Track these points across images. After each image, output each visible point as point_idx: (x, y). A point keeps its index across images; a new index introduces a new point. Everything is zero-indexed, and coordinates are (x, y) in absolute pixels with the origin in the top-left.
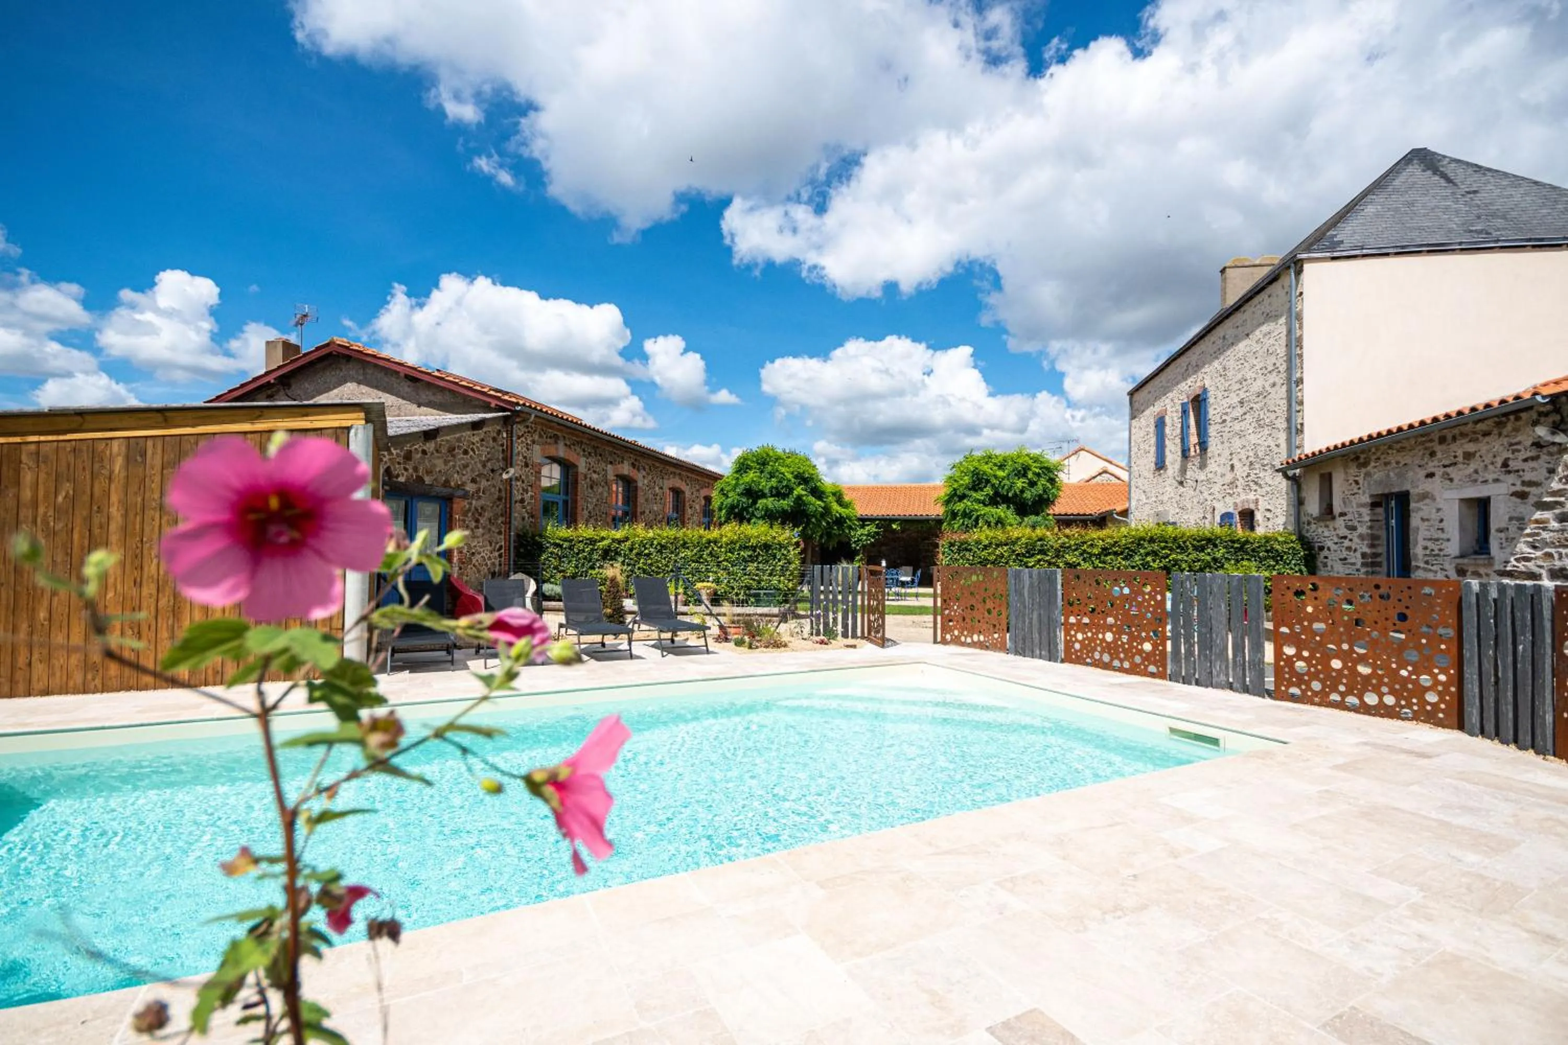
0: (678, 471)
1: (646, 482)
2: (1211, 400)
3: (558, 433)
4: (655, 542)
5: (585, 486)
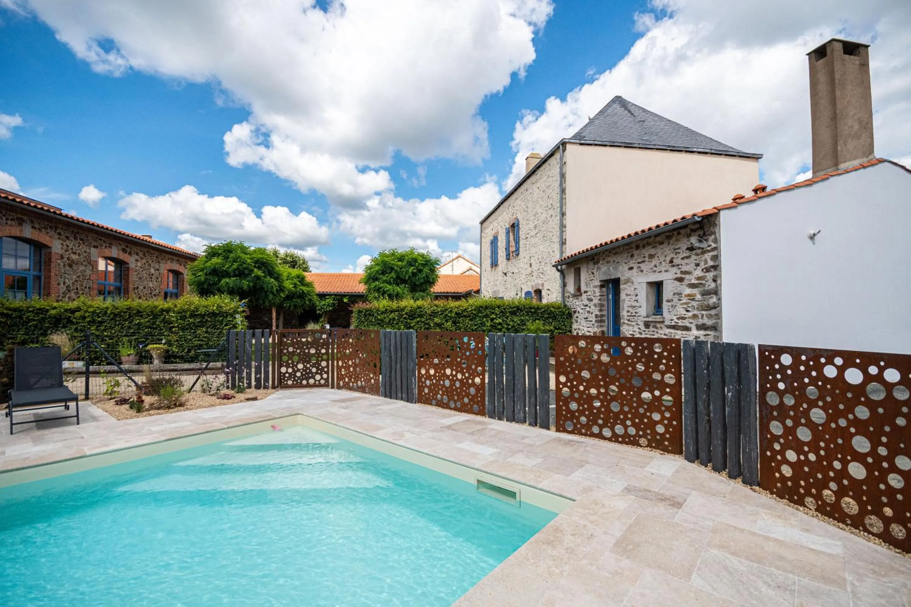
0: (175, 259)
1: (139, 264)
2: (520, 226)
3: (24, 218)
4: (109, 312)
5: (62, 264)
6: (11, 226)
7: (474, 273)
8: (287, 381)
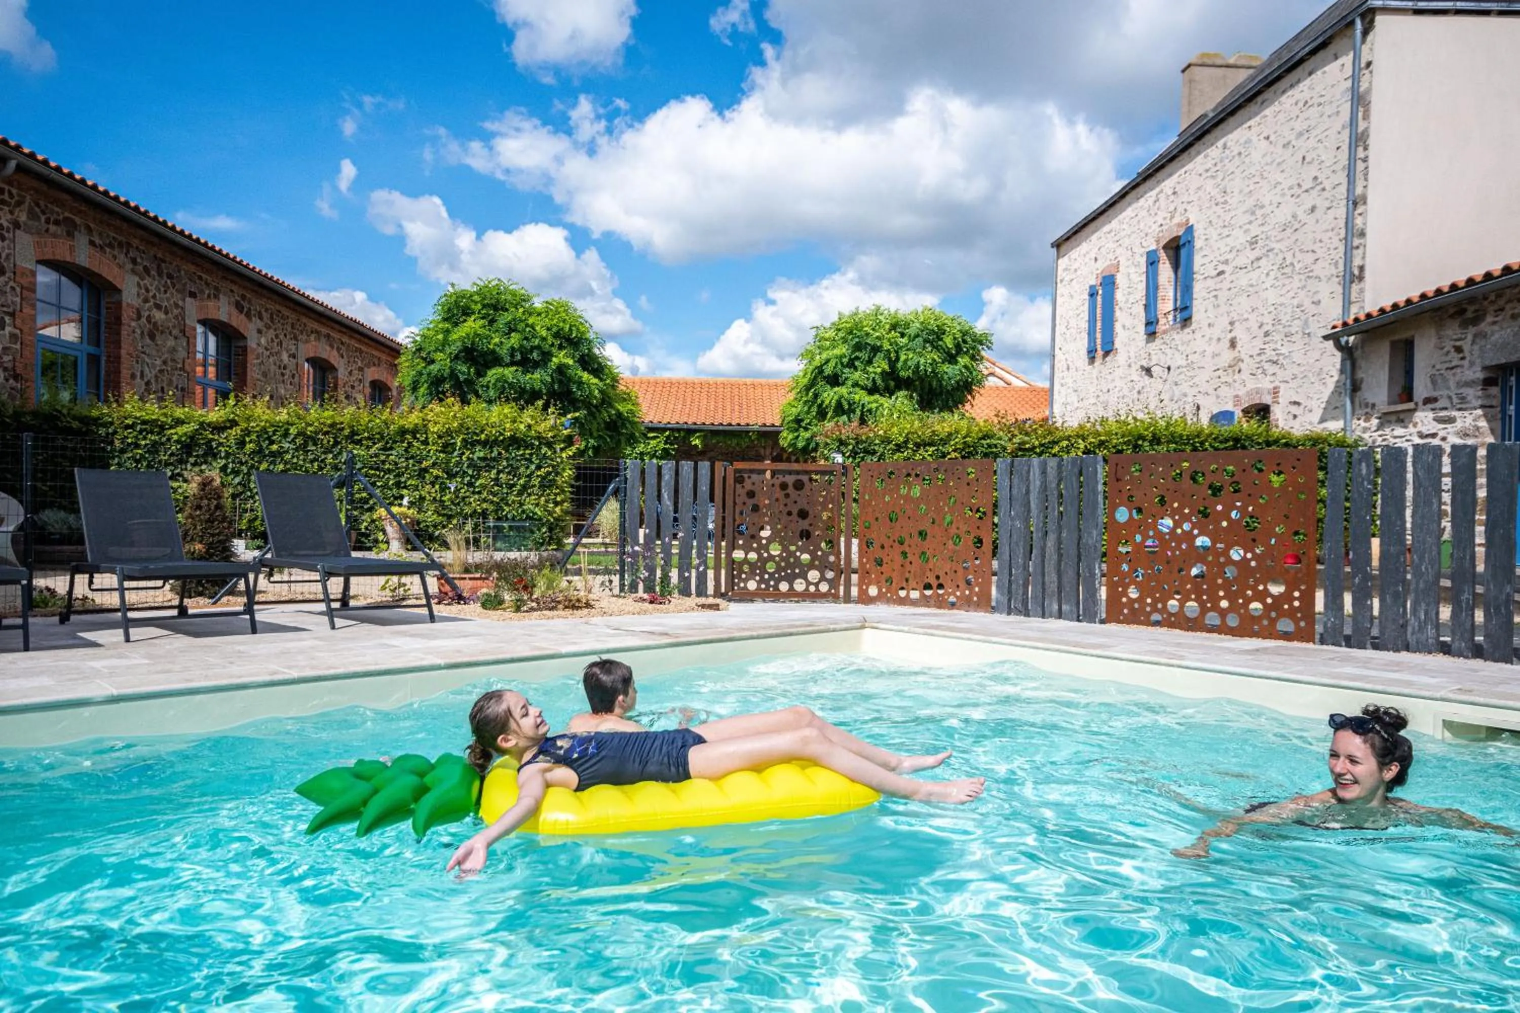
0: (324, 330)
1: (263, 341)
2: (1198, 243)
3: (78, 220)
4: (293, 431)
5: (138, 331)
6: (55, 236)
7: (1001, 383)
8: (746, 581)
